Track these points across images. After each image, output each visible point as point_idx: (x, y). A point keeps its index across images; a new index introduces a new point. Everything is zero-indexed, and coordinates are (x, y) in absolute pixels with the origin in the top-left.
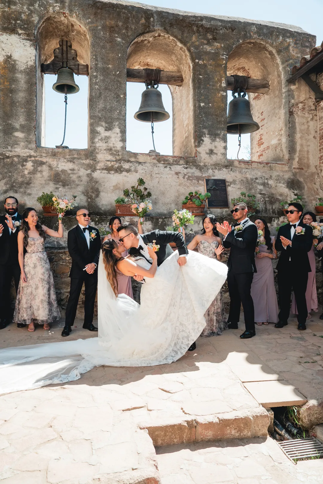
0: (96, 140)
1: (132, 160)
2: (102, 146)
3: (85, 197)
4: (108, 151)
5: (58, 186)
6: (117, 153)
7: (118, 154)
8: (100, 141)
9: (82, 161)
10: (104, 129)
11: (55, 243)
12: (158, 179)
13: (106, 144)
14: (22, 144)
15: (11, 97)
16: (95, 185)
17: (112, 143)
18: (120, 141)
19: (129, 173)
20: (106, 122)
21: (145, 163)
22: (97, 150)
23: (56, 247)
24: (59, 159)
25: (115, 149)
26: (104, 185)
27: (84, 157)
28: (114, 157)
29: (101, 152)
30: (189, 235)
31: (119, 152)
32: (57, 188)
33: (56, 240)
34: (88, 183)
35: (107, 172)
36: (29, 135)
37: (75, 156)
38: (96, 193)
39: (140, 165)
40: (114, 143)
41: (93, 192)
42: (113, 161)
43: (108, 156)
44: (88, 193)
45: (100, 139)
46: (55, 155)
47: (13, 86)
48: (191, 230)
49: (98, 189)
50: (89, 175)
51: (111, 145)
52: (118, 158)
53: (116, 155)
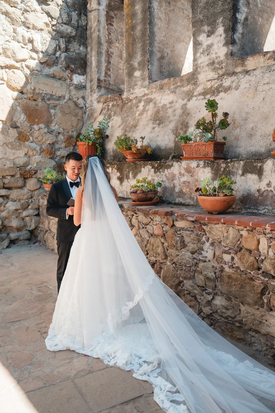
0: (198, 55)
1: (237, 72)
2: (204, 62)
3: (174, 135)
4: (210, 67)
5: (155, 126)
6: (220, 65)
7: (221, 67)
8: (202, 55)
9: (183, 89)
10: (206, 36)
11: (125, 193)
12: (264, 93)
13: (209, 57)
14: (139, 83)
15: (133, 34)
16: (186, 119)
17: (214, 52)
18: (224, 46)
19: (227, 93)
20: (209, 25)
21: (254, 70)
22: (199, 69)
23: (125, 197)
24: (165, 92)
25: (219, 59)
26: (195, 117)
27: (185, 83)
28: (217, 73)
29: (203, 70)
30: (265, 194)
31: (222, 63)
32: (154, 128)
33: (125, 190)
34: (180, 117)
35: (203, 97)
36: (144, 71)
37: (179, 84)
38: (184, 129)
39: (247, 76)
40: (216, 51)
41: (182, 129)
42: (215, 79)
43: (210, 73)
44: (177, 130)
45: (202, 51)
46: (162, 88)
47: (134, 22)
48: (269, 185)
49: (187, 123)
50: (184, 107)
51: (214, 56)
52: (221, 72)
53: (219, 68)
